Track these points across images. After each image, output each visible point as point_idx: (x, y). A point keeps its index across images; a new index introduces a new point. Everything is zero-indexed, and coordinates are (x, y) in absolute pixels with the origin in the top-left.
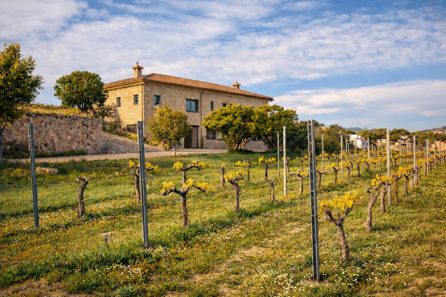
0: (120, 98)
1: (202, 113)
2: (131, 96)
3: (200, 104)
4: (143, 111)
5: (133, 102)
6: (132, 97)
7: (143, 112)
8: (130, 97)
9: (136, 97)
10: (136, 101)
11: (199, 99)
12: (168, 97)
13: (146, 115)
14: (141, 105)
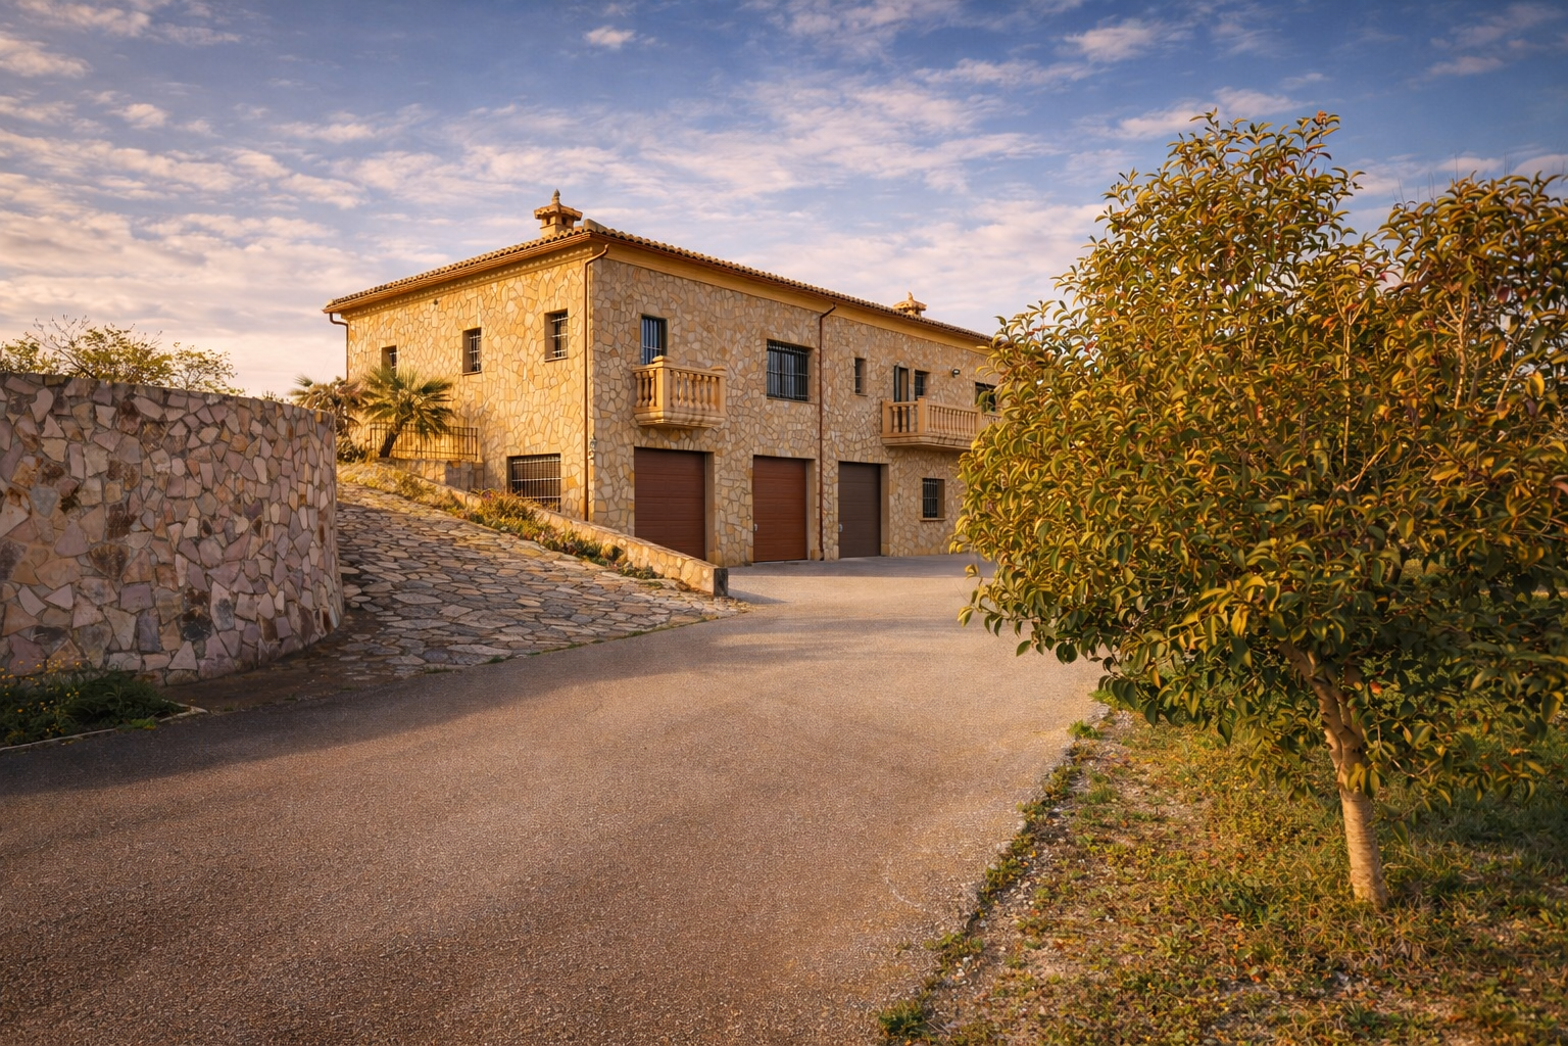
0: (477, 331)
1: (825, 407)
2: (529, 319)
3: (817, 365)
4: (591, 388)
5: (542, 347)
6: (536, 322)
7: (590, 395)
8: (528, 323)
9: (557, 319)
10: (555, 346)
11: (813, 345)
12: (699, 329)
13: (602, 406)
14: (578, 362)
